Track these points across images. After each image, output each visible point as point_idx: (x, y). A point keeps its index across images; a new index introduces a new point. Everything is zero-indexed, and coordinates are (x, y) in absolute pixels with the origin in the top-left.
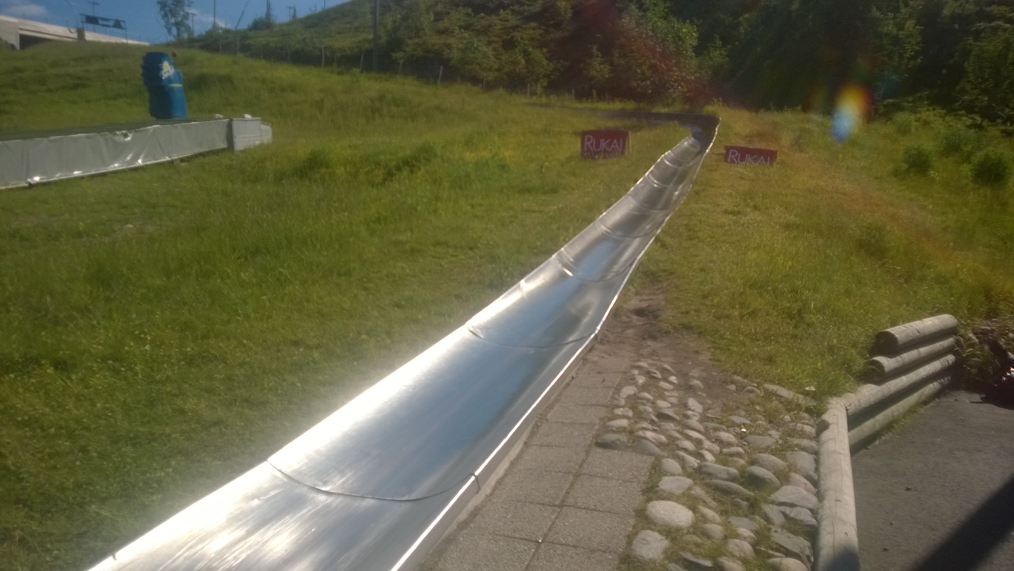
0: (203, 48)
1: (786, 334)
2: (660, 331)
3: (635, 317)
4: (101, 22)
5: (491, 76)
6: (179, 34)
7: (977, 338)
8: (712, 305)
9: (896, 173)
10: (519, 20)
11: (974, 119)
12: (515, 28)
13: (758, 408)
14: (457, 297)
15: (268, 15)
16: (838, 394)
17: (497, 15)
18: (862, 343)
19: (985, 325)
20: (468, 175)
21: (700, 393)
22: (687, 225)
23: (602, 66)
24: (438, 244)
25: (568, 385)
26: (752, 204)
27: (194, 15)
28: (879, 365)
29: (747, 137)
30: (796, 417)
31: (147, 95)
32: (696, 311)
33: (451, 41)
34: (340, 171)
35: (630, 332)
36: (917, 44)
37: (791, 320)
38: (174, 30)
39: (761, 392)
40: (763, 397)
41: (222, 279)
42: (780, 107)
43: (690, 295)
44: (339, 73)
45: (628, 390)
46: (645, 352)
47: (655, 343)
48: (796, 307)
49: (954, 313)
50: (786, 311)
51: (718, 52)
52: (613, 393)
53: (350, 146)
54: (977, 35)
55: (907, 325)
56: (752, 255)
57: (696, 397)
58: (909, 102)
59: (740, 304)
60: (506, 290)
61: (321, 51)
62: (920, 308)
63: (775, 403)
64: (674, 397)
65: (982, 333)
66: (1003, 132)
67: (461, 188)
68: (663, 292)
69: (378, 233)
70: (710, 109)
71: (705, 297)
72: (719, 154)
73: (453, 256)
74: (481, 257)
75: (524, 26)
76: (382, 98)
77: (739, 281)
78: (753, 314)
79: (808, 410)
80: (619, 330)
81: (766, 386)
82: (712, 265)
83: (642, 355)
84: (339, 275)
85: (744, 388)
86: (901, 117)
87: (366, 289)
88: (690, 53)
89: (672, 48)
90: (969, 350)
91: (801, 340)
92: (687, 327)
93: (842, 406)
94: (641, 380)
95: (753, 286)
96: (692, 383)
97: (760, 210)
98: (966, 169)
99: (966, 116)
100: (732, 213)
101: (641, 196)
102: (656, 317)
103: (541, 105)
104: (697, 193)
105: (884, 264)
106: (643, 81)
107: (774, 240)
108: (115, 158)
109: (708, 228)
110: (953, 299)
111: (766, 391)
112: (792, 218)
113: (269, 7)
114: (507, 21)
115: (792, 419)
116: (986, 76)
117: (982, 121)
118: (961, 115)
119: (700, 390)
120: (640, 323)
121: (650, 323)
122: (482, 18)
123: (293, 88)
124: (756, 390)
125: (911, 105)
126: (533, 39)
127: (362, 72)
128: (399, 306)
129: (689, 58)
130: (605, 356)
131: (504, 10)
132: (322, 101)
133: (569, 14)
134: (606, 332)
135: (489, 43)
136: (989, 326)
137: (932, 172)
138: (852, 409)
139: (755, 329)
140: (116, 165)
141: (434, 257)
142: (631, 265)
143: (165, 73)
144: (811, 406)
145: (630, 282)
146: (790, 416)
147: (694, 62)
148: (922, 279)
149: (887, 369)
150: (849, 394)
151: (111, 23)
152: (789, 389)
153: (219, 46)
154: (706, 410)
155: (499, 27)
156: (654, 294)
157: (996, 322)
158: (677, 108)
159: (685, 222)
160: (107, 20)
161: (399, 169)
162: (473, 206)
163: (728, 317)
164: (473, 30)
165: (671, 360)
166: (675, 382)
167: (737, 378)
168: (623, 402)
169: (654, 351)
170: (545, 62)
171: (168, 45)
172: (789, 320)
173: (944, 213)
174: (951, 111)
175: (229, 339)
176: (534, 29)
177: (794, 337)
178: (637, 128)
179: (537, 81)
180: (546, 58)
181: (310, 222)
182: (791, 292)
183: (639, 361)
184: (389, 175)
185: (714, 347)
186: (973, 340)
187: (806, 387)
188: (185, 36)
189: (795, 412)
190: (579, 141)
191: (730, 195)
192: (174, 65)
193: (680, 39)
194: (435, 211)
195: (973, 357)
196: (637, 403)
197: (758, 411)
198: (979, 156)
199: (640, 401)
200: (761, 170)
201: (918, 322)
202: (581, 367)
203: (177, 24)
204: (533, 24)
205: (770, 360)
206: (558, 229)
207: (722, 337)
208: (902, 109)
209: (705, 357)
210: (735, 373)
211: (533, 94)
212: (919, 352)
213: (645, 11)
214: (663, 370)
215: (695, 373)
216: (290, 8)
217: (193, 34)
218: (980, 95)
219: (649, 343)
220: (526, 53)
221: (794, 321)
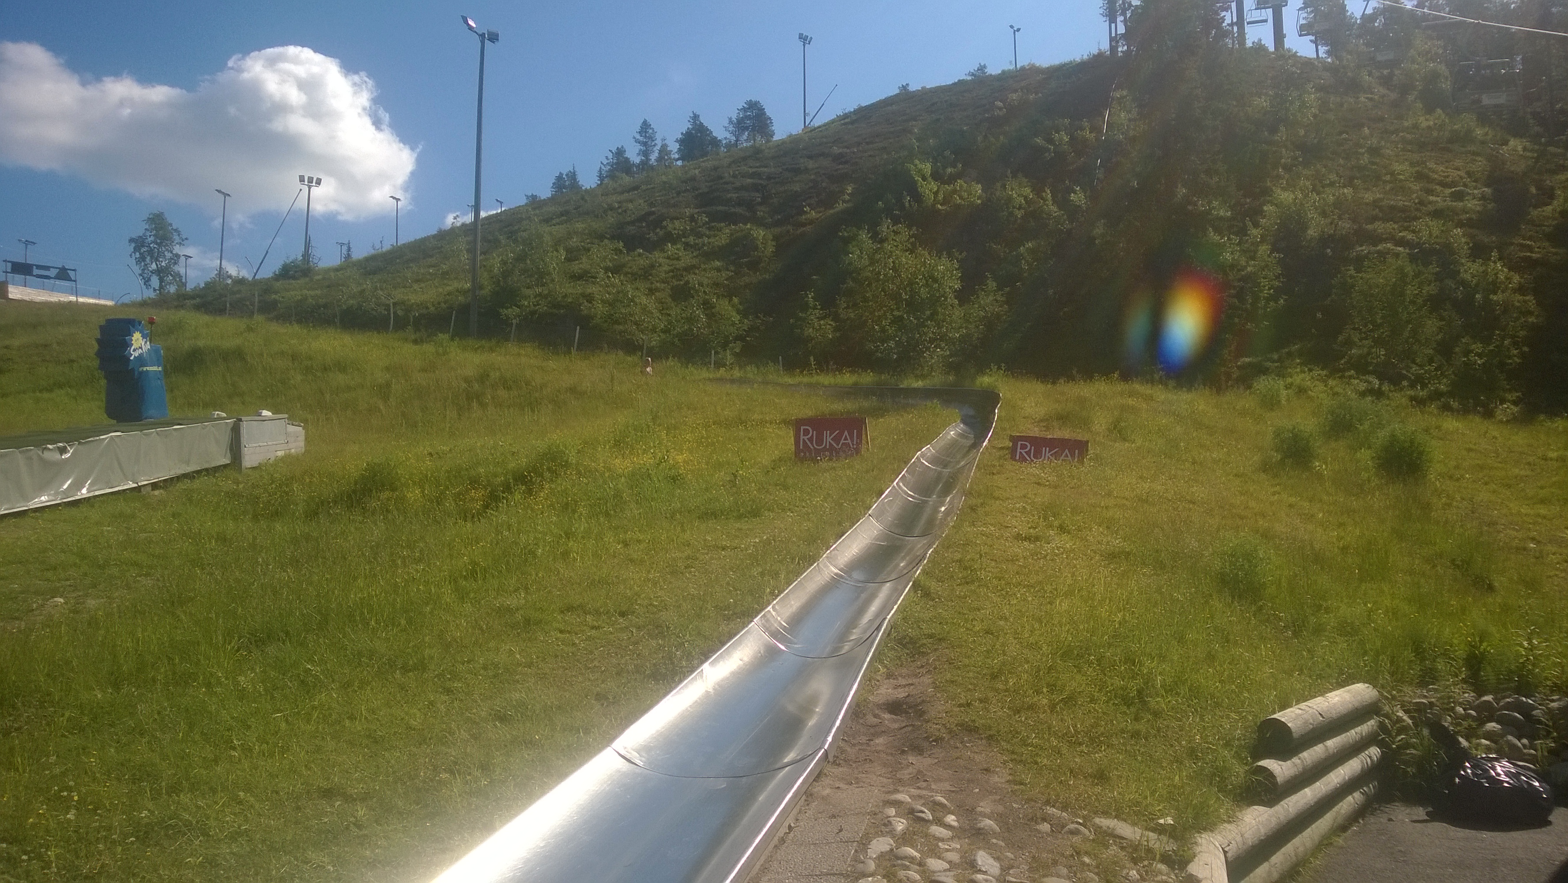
0: (198, 308)
1: (1123, 731)
2: (927, 738)
3: (887, 716)
4: (36, 271)
5: (655, 340)
6: (161, 287)
7: (1411, 717)
8: (1007, 690)
9: (1265, 467)
10: (696, 257)
11: (1369, 382)
12: (689, 269)
13: (1087, 860)
14: (599, 697)
15: (306, 255)
16: (1209, 827)
17: (663, 251)
18: (1238, 740)
19: (1419, 697)
20: (618, 495)
21: (994, 841)
22: (960, 561)
23: (822, 322)
24: (570, 609)
25: (782, 841)
26: (1056, 523)
27: (188, 257)
28: (1268, 774)
29: (1041, 421)
30: (1147, 872)
31: (103, 382)
32: (981, 701)
33: (592, 289)
34: (413, 495)
35: (880, 741)
36: (1277, 277)
37: (1128, 708)
38: (155, 282)
39: (1090, 831)
40: (1093, 840)
41: (209, 685)
42: (1088, 375)
43: (971, 675)
44: (415, 342)
45: (881, 845)
46: (905, 774)
47: (919, 757)
48: (1134, 686)
49: (1371, 680)
50: (1120, 692)
51: (991, 298)
52: (856, 851)
53: (431, 454)
54: (1359, 262)
55: (1303, 705)
56: (1063, 605)
57: (990, 848)
58: (1274, 361)
59: (1048, 685)
60: (681, 681)
61: (388, 310)
62: (1320, 676)
63: (1114, 849)
64: (953, 850)
65: (1415, 710)
66: (1412, 399)
67: (607, 515)
68: (929, 672)
69: (472, 595)
70: (985, 380)
71: (994, 677)
72: (1002, 448)
73: (593, 628)
74: (639, 628)
75: (703, 266)
76: (483, 378)
77: (1045, 648)
78: (1070, 701)
79: (1165, 859)
80: (864, 739)
81: (1097, 820)
82: (1002, 623)
83: (900, 780)
84: (405, 669)
85: (1063, 827)
86: (1262, 384)
87: (449, 691)
88: (952, 300)
89: (924, 292)
90: (1399, 738)
91: (1146, 739)
92: (970, 729)
93: (1218, 848)
94: (900, 825)
95: (1066, 655)
96: (981, 825)
97: (1069, 533)
98: (1365, 456)
99: (1358, 378)
100: (1028, 538)
101: (889, 517)
102: (922, 713)
103: (733, 381)
104: (973, 509)
105: (1260, 609)
106: (883, 341)
107: (1094, 579)
108: (41, 489)
109: (993, 564)
110: (1366, 658)
111: (1098, 829)
112: (1117, 543)
113: (308, 244)
114: (678, 259)
115: (1141, 876)
116: (1379, 321)
117: (1380, 384)
118: (1350, 377)
119: (995, 835)
120: (896, 726)
121: (910, 725)
122: (640, 255)
123: (341, 366)
124: (1082, 828)
125: (1276, 364)
126: (716, 285)
127: (452, 339)
128: (503, 718)
129: (950, 308)
130: (842, 785)
131: (674, 243)
132: (388, 385)
133: (771, 249)
134: (841, 744)
135: (651, 291)
136: (1425, 697)
137: (1317, 464)
138: (1232, 850)
139: (1075, 726)
140: (43, 498)
141: (561, 632)
142: (878, 628)
143: (134, 350)
144: (1169, 851)
145: (877, 657)
146: (1138, 871)
147: (958, 313)
148: (1318, 631)
149: (1280, 780)
150: (1226, 825)
151: (53, 273)
152: (1134, 824)
153: (226, 306)
154: (1005, 870)
155: (666, 268)
156: (916, 676)
157: (1436, 690)
158: (937, 380)
159: (958, 556)
160: (47, 268)
161: (508, 488)
162: (626, 544)
163: (1031, 707)
164: (626, 274)
165: (947, 786)
166: (955, 824)
167: (1051, 810)
168: (872, 866)
169: (919, 772)
170: (736, 318)
171: (144, 304)
172: (1124, 708)
173: (1341, 525)
174: (1336, 372)
175: (214, 791)
176: (718, 270)
177: (1136, 735)
178: (878, 412)
179: (725, 346)
180: (738, 312)
181: (360, 582)
182: (1125, 663)
183: (896, 791)
184: (493, 499)
185: (1012, 761)
186: (1404, 721)
187: (1159, 818)
188: (172, 289)
189: (1146, 863)
190: (792, 433)
191: (1023, 511)
192: (149, 337)
193: (935, 280)
194: (565, 554)
195: (1407, 749)
196: (894, 866)
197: (1088, 865)
198: (1382, 436)
199: (899, 862)
200: (1066, 470)
201: (1319, 699)
202: (803, 808)
203: (161, 272)
204: (718, 263)
205: (1101, 777)
206: (762, 574)
207: (1024, 743)
208: (1264, 371)
209: (999, 778)
210: (1047, 803)
211: (719, 365)
212: (1326, 746)
213: (882, 241)
214: (936, 806)
215: (985, 806)
216: (342, 244)
217: (185, 285)
218: (1372, 347)
219: (911, 759)
220: (707, 305)
221: (1133, 709)
